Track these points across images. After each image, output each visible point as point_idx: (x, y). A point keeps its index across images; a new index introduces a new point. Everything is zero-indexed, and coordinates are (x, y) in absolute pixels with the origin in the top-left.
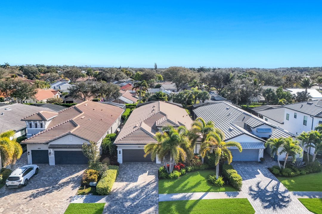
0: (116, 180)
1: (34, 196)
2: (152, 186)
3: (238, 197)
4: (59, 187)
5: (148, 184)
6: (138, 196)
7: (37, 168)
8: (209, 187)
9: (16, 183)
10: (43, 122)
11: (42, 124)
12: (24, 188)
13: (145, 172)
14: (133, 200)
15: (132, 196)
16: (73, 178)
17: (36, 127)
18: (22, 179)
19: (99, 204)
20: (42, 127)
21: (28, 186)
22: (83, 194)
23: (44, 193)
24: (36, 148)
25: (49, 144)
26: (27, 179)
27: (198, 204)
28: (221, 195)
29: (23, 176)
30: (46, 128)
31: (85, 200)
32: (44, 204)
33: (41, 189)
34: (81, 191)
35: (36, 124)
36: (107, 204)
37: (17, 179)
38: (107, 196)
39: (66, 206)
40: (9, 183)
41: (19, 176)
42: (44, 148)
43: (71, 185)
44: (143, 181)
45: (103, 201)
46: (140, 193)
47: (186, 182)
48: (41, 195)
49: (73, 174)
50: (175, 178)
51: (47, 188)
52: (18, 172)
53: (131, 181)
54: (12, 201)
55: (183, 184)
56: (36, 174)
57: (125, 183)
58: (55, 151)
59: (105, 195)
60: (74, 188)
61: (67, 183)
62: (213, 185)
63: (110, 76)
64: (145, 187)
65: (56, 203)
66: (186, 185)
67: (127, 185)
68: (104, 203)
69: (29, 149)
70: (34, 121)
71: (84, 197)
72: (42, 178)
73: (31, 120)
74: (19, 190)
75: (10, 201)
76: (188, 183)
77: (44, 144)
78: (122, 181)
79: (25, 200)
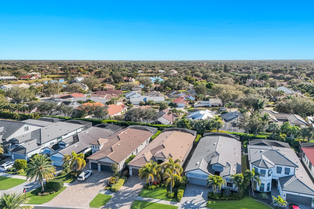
0: (123, 185)
1: (87, 187)
2: (138, 191)
3: (175, 205)
4: (98, 184)
5: (137, 190)
6: (128, 195)
7: (92, 173)
8: (165, 197)
9: (81, 179)
10: (99, 146)
11: (98, 147)
12: (84, 182)
13: (140, 183)
14: (125, 197)
15: (125, 195)
16: (105, 180)
17: (96, 148)
18: (84, 178)
19: (110, 196)
20: (98, 148)
21: (86, 181)
22: (106, 190)
23: (91, 186)
24: (93, 162)
25: (98, 160)
26: (86, 178)
27: (152, 205)
28: (168, 203)
29: (84, 176)
30: (100, 149)
31: (106, 193)
32: (89, 191)
33: (91, 184)
34: (106, 188)
35: (96, 146)
36: (113, 196)
37: (81, 177)
38: (115, 193)
39: (97, 194)
40: (78, 179)
41: (83, 176)
42: (96, 162)
43: (103, 184)
44: (135, 188)
45: (112, 195)
46: (130, 194)
47: (156, 192)
48: (90, 187)
49: (106, 178)
50: (151, 189)
51: (93, 184)
52: (82, 174)
53: (130, 187)
54: (78, 187)
55: (153, 193)
56: (91, 175)
57: (127, 187)
58: (101, 165)
59: (114, 192)
60: (104, 185)
61: (102, 183)
62: (168, 197)
63: (173, 85)
64: (134, 191)
65: (94, 192)
66: (154, 194)
67: (127, 189)
68: (112, 196)
69: (90, 162)
70: (95, 145)
71: (106, 191)
72: (93, 178)
73: (94, 145)
74: (82, 183)
75: (77, 188)
76: (157, 193)
77: (96, 160)
78: (126, 186)
79: (83, 188)
